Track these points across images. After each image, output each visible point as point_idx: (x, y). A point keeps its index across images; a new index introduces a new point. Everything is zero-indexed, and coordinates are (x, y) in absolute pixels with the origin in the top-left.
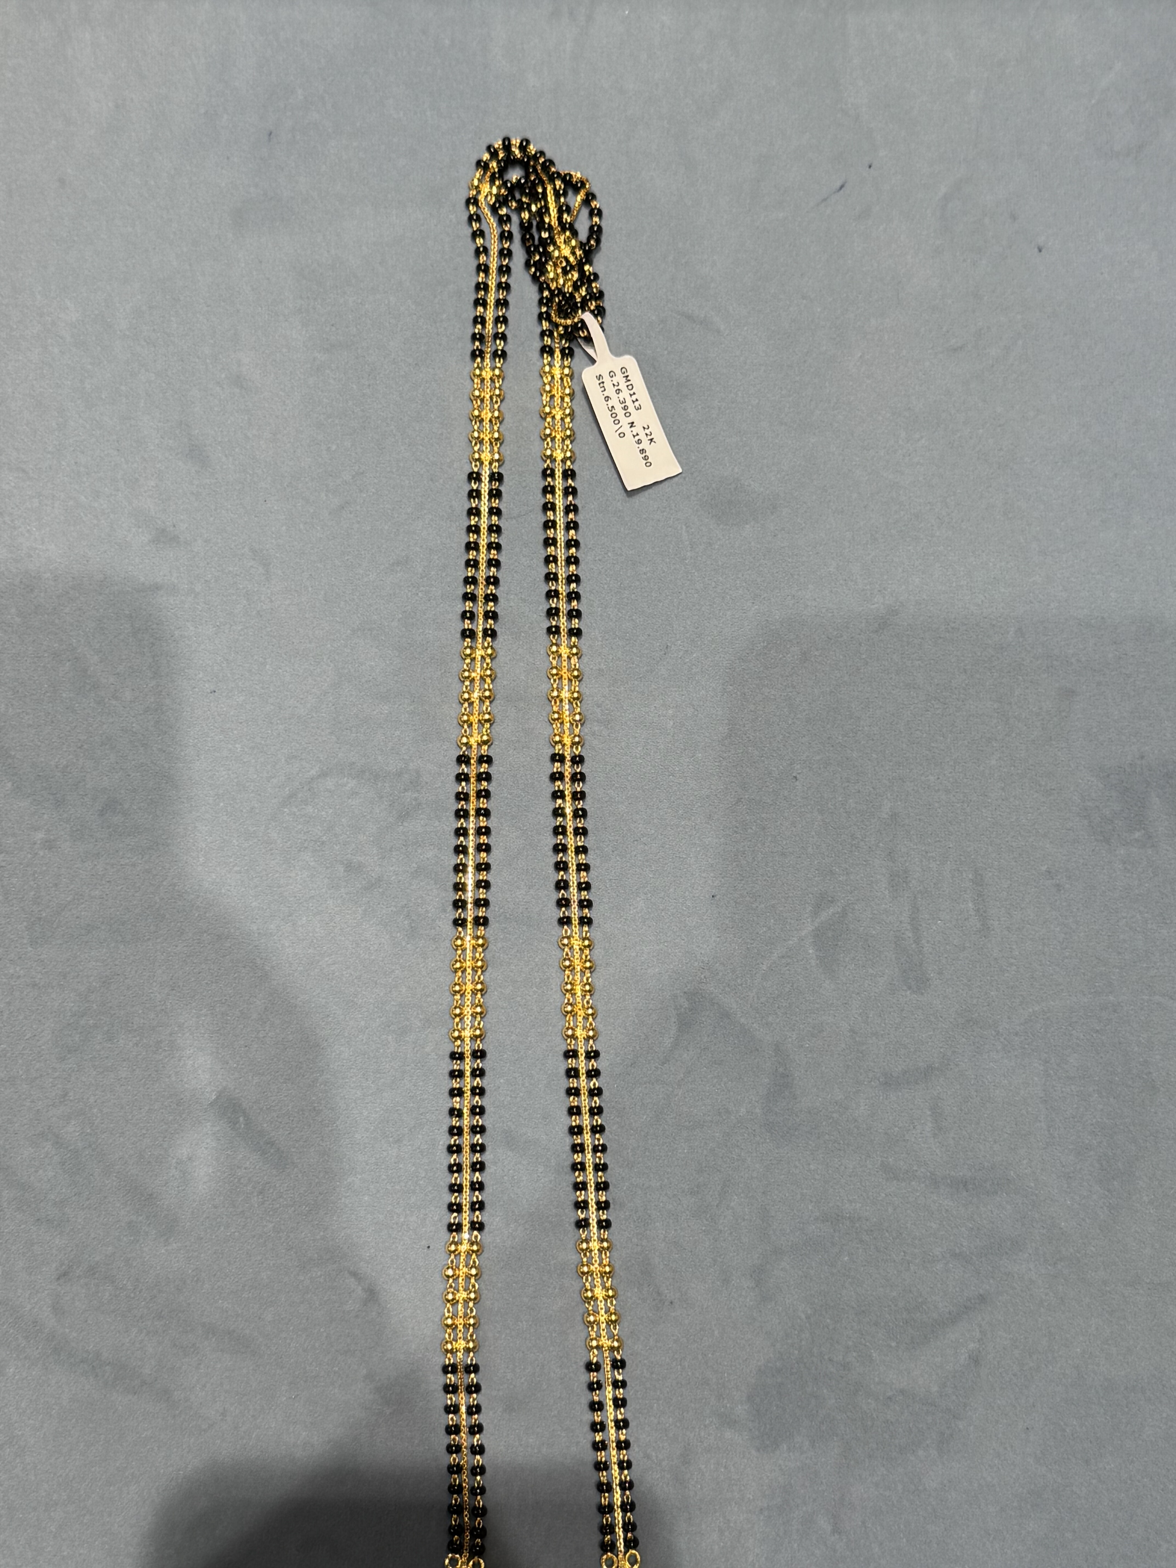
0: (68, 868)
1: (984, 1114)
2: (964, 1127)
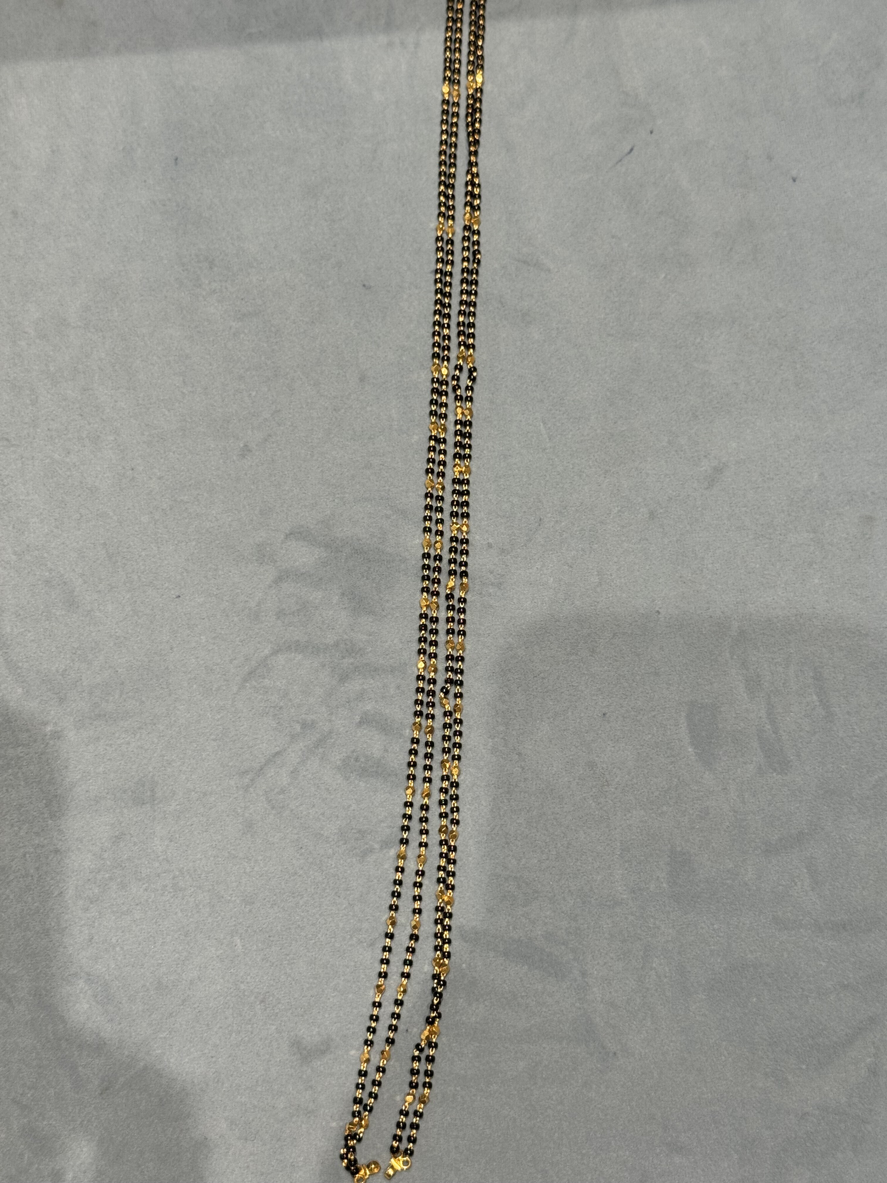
1: (851, 866)
2: (836, 879)
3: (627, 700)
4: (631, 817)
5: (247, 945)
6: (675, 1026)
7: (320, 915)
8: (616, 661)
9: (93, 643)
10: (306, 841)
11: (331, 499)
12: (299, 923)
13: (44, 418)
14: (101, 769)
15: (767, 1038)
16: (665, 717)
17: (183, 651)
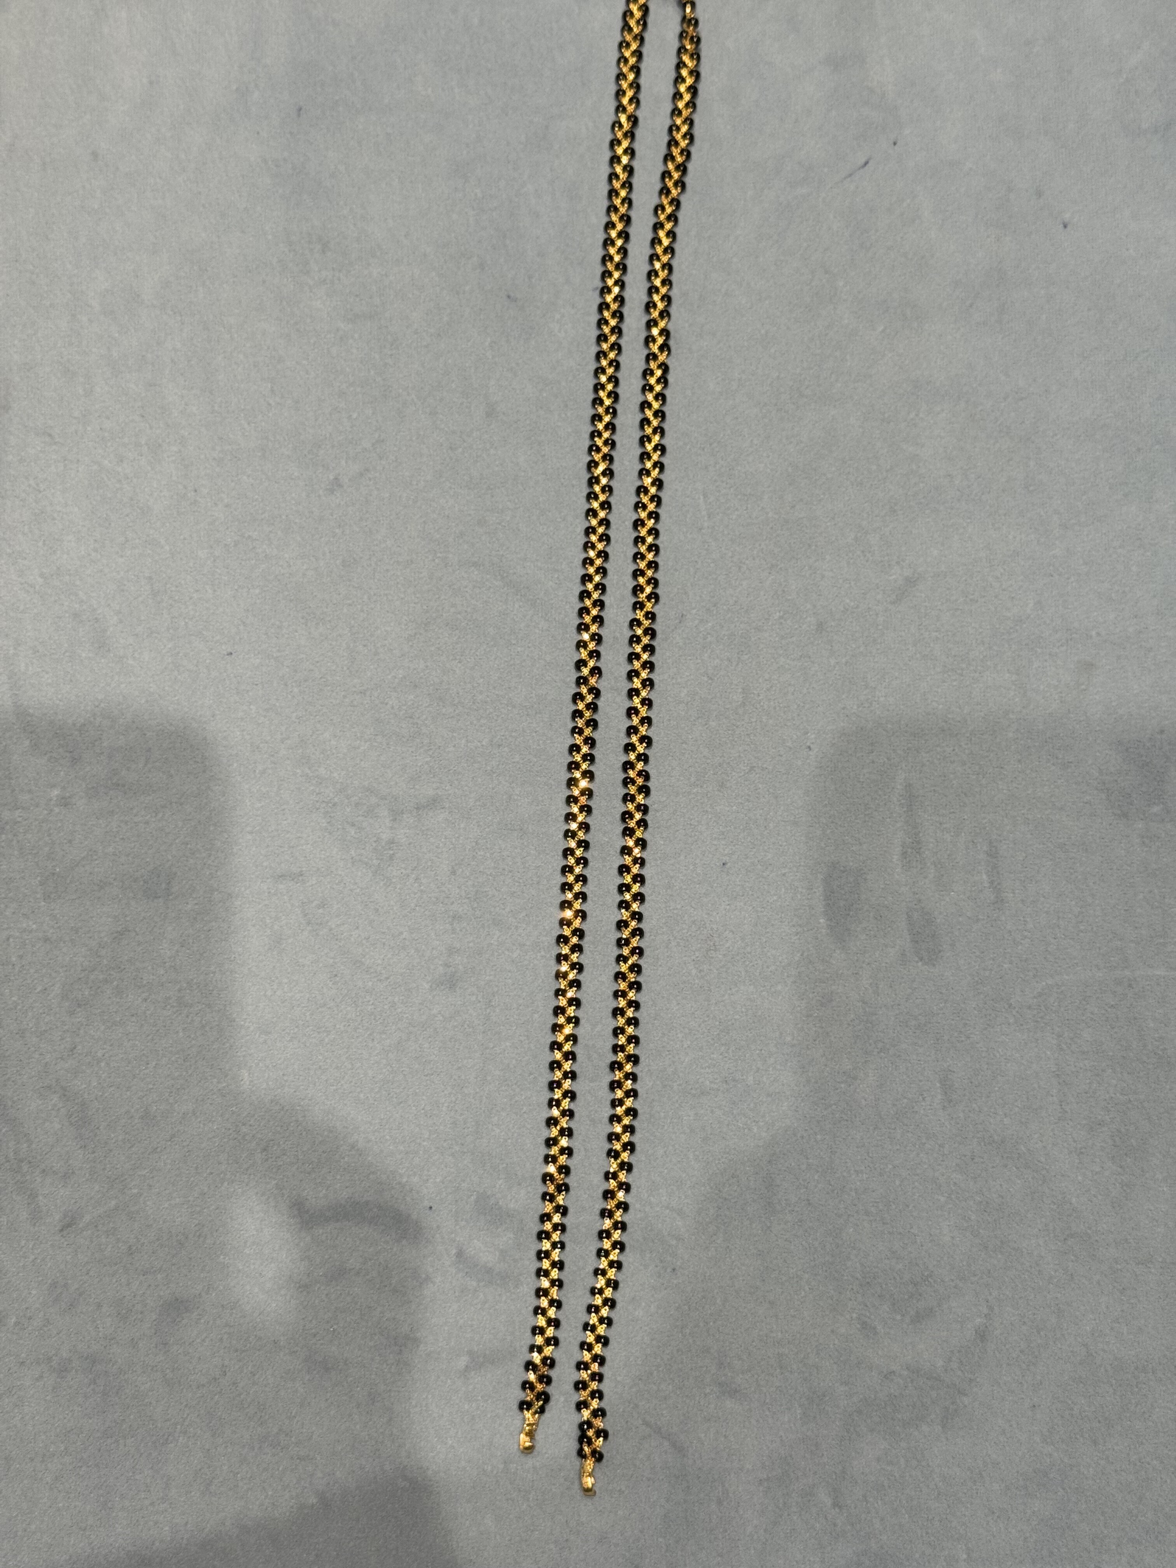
0: (82, 824)
1: (995, 1087)
2: (975, 1100)
3: (755, 850)
4: (737, 991)
6: (751, 1247)
7: (347, 1058)
8: (748, 801)
10: (342, 967)
11: (430, 557)
12: (321, 1064)
13: (97, 414)
14: (110, 850)
15: (860, 1278)
16: (798, 877)
17: (227, 720)
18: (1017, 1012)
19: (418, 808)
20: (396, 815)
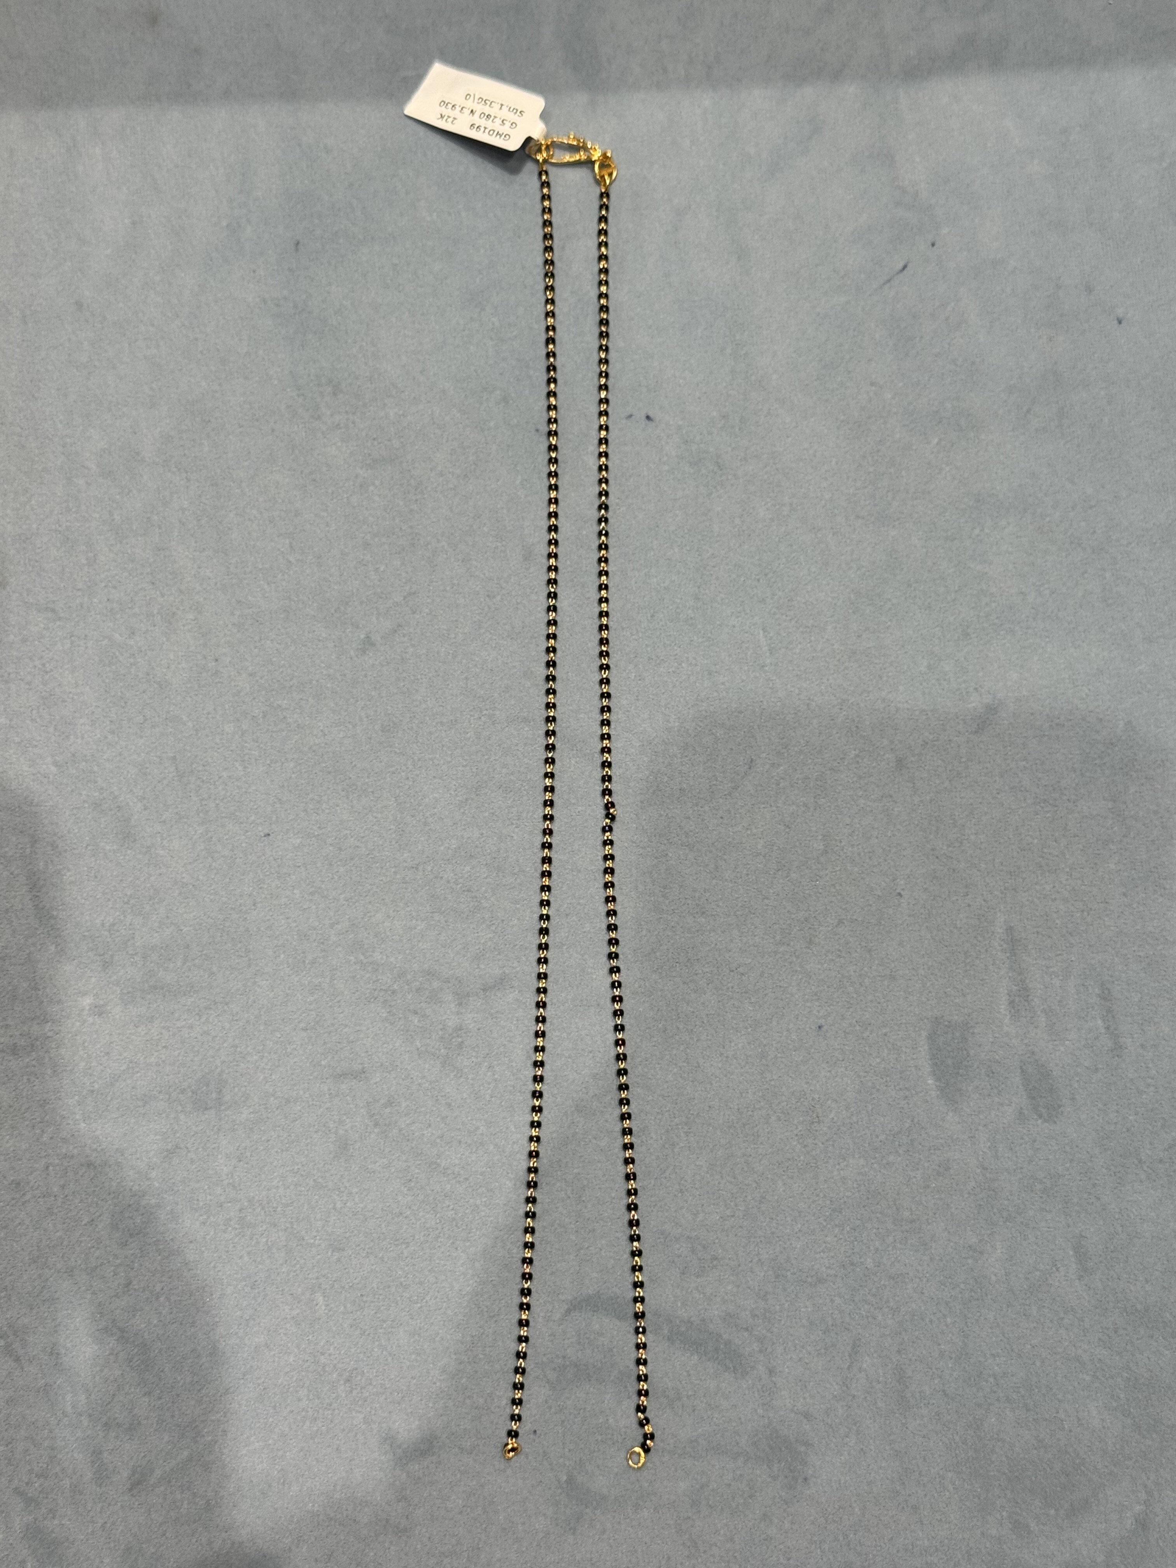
0: (119, 1034)
1: (1132, 1250)
2: (1112, 1266)
3: (851, 1010)
4: (847, 1166)
5: (332, 1305)
6: (887, 1448)
7: (429, 1271)
8: (840, 956)
9: (152, 891)
10: (417, 1171)
11: (476, 716)
12: (403, 1279)
13: (103, 584)
14: (153, 1060)
15: (1007, 1471)
16: (900, 1036)
17: (269, 908)
18: (1148, 1167)
19: (484, 990)
20: (462, 999)
